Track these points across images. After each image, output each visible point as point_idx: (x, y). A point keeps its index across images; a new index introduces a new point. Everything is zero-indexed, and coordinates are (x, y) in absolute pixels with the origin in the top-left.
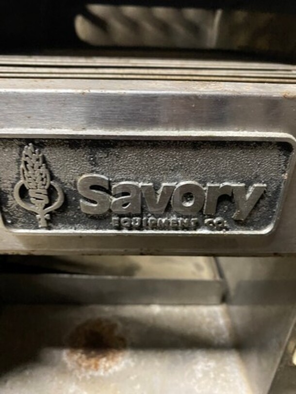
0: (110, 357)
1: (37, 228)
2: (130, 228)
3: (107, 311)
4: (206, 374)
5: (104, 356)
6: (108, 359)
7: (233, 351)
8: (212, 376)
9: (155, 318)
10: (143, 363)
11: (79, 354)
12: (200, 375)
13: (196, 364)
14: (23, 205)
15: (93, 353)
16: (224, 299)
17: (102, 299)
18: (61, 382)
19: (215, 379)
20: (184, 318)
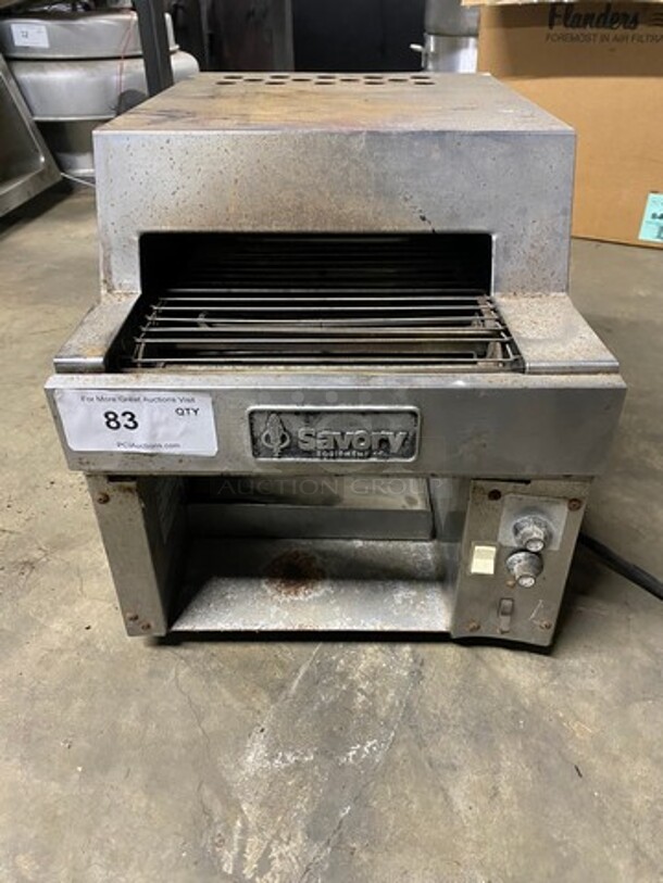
0: (310, 584)
1: (272, 457)
2: (329, 457)
3: (304, 545)
4: (405, 601)
5: (303, 585)
6: (307, 588)
7: (437, 584)
8: (412, 602)
9: (356, 551)
10: (342, 591)
11: (278, 583)
12: (399, 602)
13: (397, 592)
14: (266, 444)
15: (292, 582)
16: (434, 535)
17: (299, 533)
18: (263, 604)
19: (414, 605)
20: (388, 552)
